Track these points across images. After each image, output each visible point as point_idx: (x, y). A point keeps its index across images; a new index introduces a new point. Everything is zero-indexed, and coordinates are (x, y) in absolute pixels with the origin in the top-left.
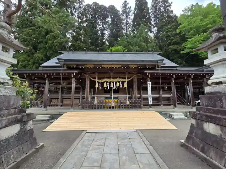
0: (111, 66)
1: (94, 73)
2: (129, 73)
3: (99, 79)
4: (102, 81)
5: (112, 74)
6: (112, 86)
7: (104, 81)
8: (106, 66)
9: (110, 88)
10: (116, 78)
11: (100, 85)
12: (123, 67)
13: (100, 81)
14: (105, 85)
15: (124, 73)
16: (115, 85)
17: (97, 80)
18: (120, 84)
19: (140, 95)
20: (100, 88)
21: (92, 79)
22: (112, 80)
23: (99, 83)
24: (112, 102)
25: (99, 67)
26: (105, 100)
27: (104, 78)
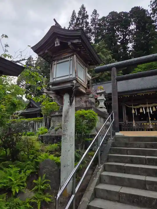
0: (145, 94)
1: (130, 101)
3: (134, 105)
4: (138, 107)
5: (147, 100)
6: (148, 111)
7: (140, 106)
8: (141, 94)
9: (147, 113)
10: (152, 103)
11: (136, 110)
13: (135, 107)
14: (141, 111)
16: (151, 110)
17: (133, 107)
18: (156, 109)
20: (136, 113)
21: (127, 106)
22: (147, 105)
23: (134, 109)
24: (150, 124)
25: (135, 96)
26: (143, 124)
27: (139, 104)
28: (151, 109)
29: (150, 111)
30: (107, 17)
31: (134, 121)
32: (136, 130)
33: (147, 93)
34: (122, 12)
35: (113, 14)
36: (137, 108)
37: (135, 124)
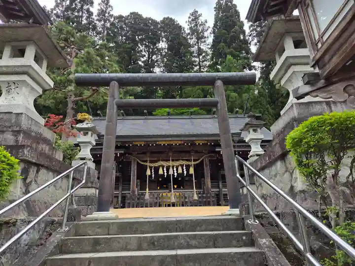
0: (169, 143)
1: (144, 153)
2: (196, 152)
3: (151, 162)
4: (156, 165)
5: (170, 154)
6: (171, 172)
7: (160, 164)
8: (162, 143)
9: (168, 175)
10: (177, 160)
11: (153, 171)
12: (186, 144)
13: (152, 165)
14: (161, 172)
15: (189, 152)
16: (175, 171)
17: (148, 164)
18: (183, 170)
19: (219, 189)
20: (153, 176)
21: (140, 162)
22: (171, 163)
23: (151, 168)
24: (171, 195)
25: (153, 145)
26: (161, 194)
27: (159, 160)
28: (175, 169)
29: (174, 173)
30: (127, 18)
31: (147, 189)
32: (149, 205)
33: (172, 143)
34: (150, 19)
35: (135, 16)
36: (155, 167)
37: (150, 195)
